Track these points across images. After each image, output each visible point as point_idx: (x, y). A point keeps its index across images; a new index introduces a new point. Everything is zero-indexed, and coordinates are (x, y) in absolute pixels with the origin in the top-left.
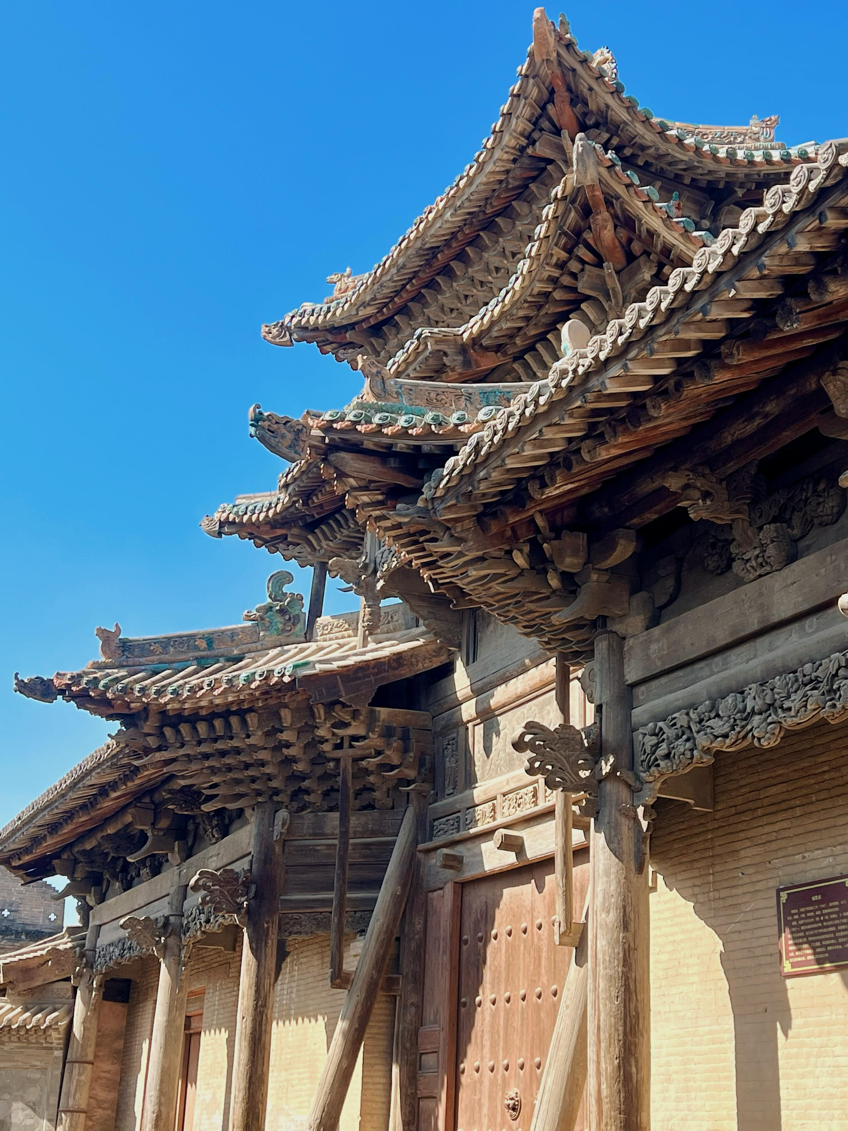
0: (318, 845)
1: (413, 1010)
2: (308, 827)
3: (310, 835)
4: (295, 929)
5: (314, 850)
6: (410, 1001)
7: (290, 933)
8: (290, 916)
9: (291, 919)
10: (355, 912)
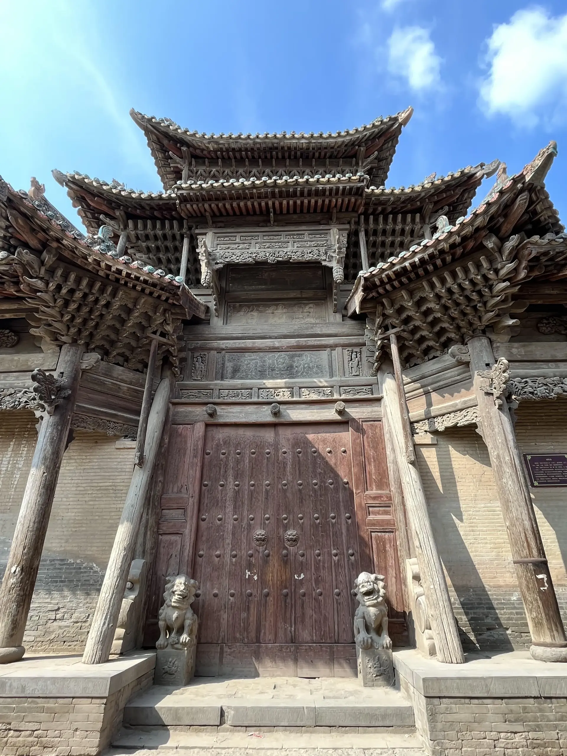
0: (106, 381)
1: (160, 484)
2: (102, 369)
3: (103, 374)
4: (82, 425)
5: (103, 384)
6: (159, 479)
7: (78, 426)
8: (80, 416)
9: (80, 418)
10: (124, 425)
